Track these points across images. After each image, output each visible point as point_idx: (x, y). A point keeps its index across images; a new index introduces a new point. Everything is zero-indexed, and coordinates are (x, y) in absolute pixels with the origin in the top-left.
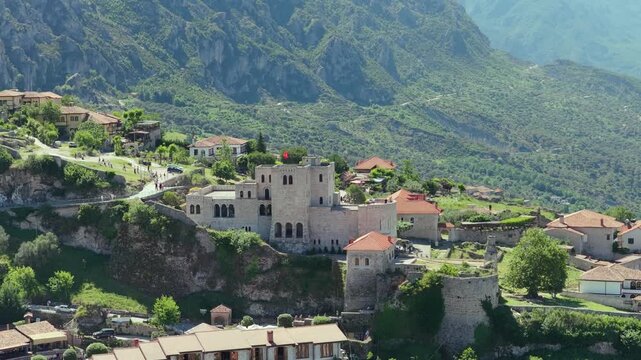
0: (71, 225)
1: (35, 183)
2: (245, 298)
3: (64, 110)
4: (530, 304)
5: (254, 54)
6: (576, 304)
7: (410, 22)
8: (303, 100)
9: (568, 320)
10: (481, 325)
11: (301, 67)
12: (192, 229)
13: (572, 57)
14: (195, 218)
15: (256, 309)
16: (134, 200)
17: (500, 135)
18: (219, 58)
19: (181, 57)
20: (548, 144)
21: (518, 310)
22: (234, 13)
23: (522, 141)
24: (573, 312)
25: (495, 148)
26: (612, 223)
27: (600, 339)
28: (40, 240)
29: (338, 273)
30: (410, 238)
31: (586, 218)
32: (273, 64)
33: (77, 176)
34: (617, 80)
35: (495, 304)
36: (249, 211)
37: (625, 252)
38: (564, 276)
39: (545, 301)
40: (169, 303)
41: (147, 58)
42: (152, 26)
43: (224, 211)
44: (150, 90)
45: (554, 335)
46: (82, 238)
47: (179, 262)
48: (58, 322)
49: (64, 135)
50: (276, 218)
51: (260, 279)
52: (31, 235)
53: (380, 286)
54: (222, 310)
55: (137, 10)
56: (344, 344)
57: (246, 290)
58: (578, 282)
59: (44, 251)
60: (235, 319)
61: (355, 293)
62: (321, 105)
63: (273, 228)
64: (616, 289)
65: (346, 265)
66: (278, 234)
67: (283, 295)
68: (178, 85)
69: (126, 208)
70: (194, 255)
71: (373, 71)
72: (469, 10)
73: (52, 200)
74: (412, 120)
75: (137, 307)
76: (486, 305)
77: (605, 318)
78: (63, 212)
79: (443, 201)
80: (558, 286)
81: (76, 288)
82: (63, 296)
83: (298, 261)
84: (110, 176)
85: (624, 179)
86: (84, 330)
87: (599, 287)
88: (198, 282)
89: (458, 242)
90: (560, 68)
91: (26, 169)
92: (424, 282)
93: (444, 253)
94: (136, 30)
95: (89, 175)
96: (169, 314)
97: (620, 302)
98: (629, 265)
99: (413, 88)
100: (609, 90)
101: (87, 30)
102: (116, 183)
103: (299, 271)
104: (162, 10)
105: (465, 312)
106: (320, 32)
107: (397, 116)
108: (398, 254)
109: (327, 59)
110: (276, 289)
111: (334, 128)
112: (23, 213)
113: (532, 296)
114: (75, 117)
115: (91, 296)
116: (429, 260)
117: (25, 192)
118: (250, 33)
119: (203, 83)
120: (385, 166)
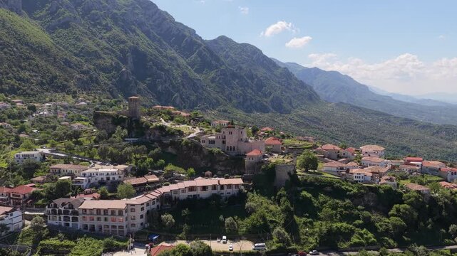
0: (167, 146)
1: (157, 133)
2: (216, 169)
3: (173, 112)
4: (305, 174)
5: (251, 100)
6: (321, 174)
7: (297, 92)
8: (264, 112)
9: (316, 179)
10: (287, 180)
11: (265, 103)
12: (201, 147)
13: (344, 101)
14: (202, 144)
15: (219, 173)
16: (185, 139)
17: (321, 123)
18: (242, 100)
19: (230, 100)
20: (335, 125)
21: (300, 175)
22: (246, 88)
23: (328, 125)
24: (318, 177)
25: (320, 127)
26: (337, 148)
27: (326, 186)
28: (156, 150)
29: (244, 162)
30: (271, 152)
31: (329, 146)
32: (256, 102)
33: (169, 131)
34: (357, 107)
35: (292, 173)
36: (219, 142)
37: (341, 158)
38: (317, 165)
39: (310, 173)
40: (192, 170)
41: (221, 100)
42: (223, 92)
43: (212, 142)
44: (221, 109)
45: (311, 184)
46: (170, 150)
47: (197, 157)
48: (158, 175)
49: (172, 119)
50: (227, 145)
51: (221, 163)
52: (154, 149)
53: (256, 166)
54: (209, 173)
55: (219, 87)
56: (242, 185)
57: (217, 167)
58: (322, 166)
59: (157, 153)
60: (212, 176)
61: (249, 168)
62: (270, 114)
63: (226, 148)
64: (335, 169)
65: (246, 160)
66: (228, 150)
67: (228, 168)
68: (229, 108)
69: (183, 140)
70: (202, 156)
71: (285, 105)
72: (314, 88)
73: (162, 138)
74: (296, 118)
75: (183, 171)
76: (289, 173)
77: (329, 179)
78: (165, 142)
79: (286, 141)
80: (315, 168)
81: (166, 165)
82: (161, 167)
83: (232, 158)
84: (179, 131)
85: (357, 136)
86: (166, 178)
87: (330, 169)
88: (203, 164)
89: (287, 153)
90: (340, 104)
91: (154, 129)
92: (270, 166)
93: (282, 156)
94: (219, 93)
95: (173, 131)
96: (191, 173)
97: (336, 173)
98: (341, 162)
99: (297, 110)
100: (354, 110)
101: (204, 92)
102: (181, 133)
103: (233, 161)
104: (226, 87)
105: (283, 175)
106: (270, 94)
107: (291, 117)
108: (264, 157)
109: (272, 101)
110: (225, 167)
111: (273, 120)
112: (153, 142)
113: (306, 171)
114: (176, 114)
115: (170, 167)
116: (275, 159)
117: (154, 136)
118: (251, 93)
119: (237, 107)
120: (270, 130)
